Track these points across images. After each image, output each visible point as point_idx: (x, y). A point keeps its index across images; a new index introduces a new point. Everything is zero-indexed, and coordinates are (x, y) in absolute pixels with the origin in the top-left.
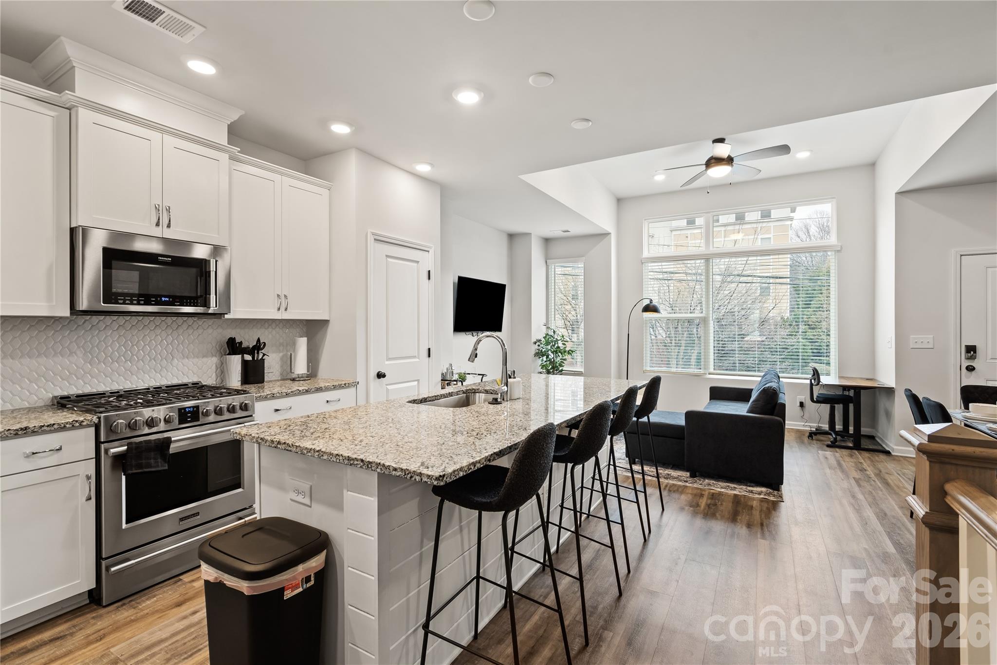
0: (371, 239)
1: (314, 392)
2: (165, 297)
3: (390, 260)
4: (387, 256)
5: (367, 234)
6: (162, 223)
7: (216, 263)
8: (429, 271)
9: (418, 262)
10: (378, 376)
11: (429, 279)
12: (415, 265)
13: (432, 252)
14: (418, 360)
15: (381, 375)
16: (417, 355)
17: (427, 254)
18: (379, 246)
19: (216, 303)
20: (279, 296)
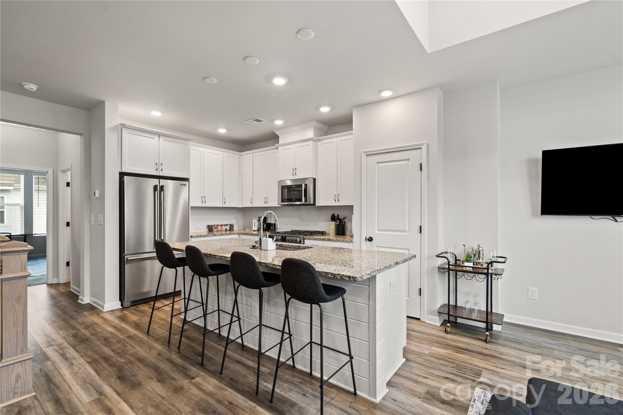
0: (364, 155)
1: (326, 241)
2: (294, 199)
3: (380, 165)
4: (378, 163)
5: (361, 153)
6: (294, 174)
7: (306, 185)
8: (421, 164)
9: (409, 160)
10: (369, 240)
11: (421, 170)
12: (406, 162)
13: (424, 148)
14: (408, 234)
15: (370, 239)
16: (407, 230)
17: (419, 150)
18: (370, 158)
19: (306, 200)
20: (335, 195)
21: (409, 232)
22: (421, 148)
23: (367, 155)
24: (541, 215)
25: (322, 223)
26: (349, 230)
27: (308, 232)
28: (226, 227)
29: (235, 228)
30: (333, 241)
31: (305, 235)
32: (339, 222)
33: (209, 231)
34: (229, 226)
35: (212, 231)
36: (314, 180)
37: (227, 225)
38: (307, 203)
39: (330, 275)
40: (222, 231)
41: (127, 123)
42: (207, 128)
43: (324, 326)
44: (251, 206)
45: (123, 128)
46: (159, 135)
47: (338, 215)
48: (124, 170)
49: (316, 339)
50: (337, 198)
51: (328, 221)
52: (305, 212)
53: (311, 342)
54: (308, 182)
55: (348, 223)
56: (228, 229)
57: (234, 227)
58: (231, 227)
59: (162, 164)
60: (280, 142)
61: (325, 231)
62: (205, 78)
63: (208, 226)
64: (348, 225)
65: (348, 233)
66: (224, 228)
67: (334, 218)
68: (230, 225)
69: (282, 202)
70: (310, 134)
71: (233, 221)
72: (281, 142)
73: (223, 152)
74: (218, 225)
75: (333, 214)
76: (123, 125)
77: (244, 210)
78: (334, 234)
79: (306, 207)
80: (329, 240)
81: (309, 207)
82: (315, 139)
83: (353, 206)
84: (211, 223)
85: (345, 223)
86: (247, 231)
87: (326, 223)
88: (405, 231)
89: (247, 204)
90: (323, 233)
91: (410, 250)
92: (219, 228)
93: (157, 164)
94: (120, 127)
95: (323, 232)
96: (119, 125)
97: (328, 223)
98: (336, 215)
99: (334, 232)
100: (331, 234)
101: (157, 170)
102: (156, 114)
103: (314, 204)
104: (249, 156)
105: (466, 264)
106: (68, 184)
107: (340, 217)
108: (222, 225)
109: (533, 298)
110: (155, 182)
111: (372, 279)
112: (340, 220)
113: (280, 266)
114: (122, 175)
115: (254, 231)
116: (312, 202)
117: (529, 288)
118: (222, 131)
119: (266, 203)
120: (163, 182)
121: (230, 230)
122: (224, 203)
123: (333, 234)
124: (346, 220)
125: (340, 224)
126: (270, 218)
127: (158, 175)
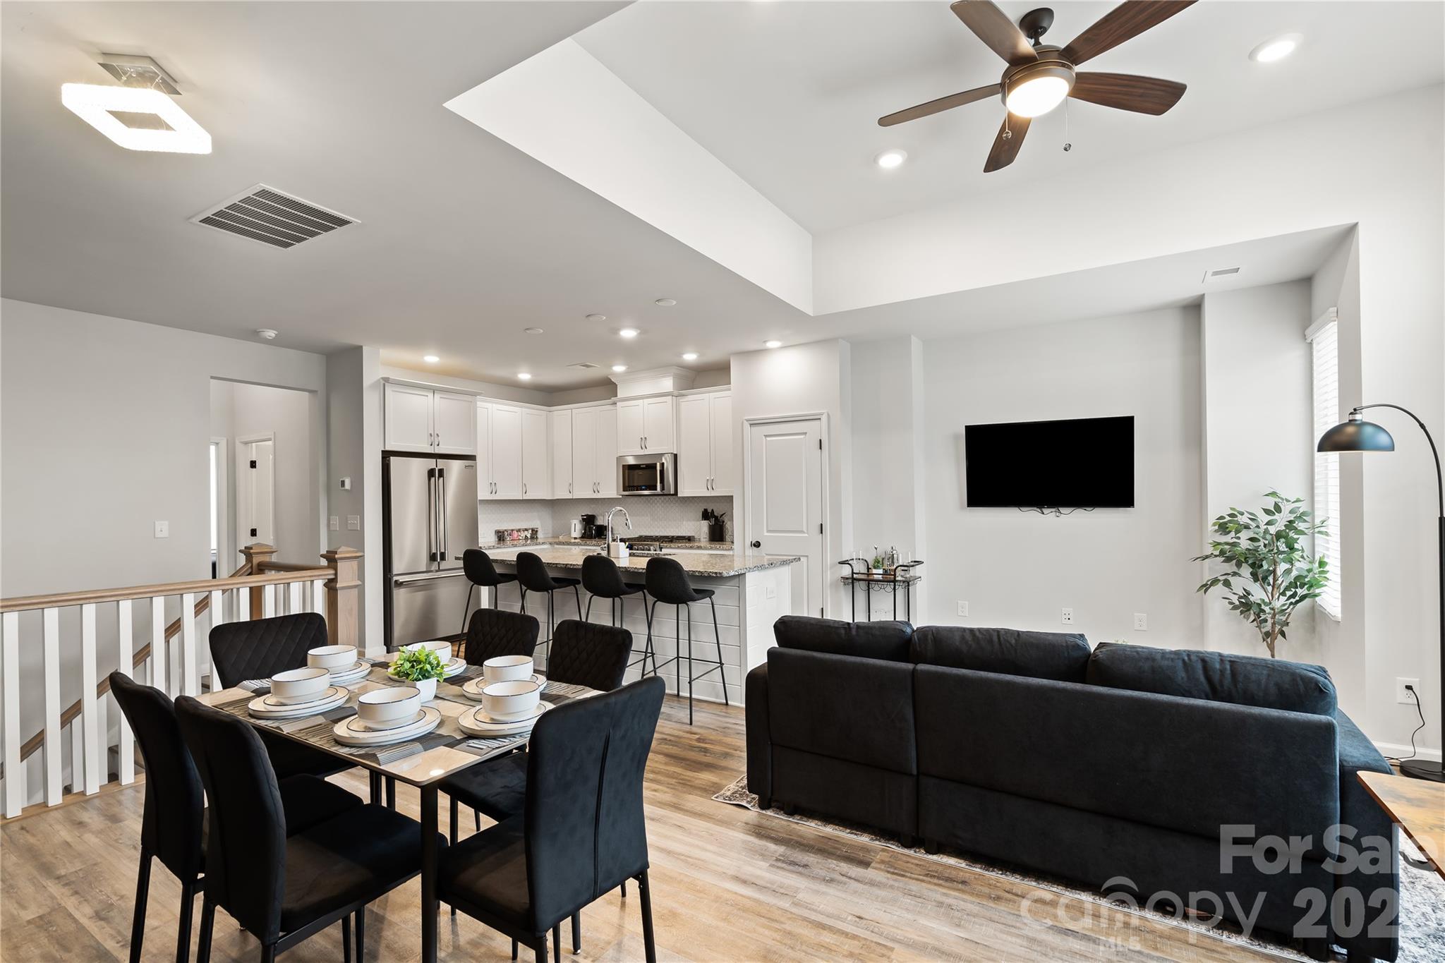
0: (747, 425)
1: (695, 549)
2: (642, 486)
3: (768, 439)
4: (766, 436)
5: (743, 422)
6: (643, 447)
7: (663, 464)
8: (820, 440)
9: (806, 433)
10: (755, 545)
11: (821, 448)
12: (802, 437)
13: (824, 418)
14: (806, 535)
15: (757, 545)
16: (805, 530)
17: (818, 422)
18: (755, 429)
19: (663, 488)
20: (708, 480)
21: (808, 533)
22: (820, 419)
23: (751, 425)
24: (968, 506)
25: (689, 522)
26: (730, 533)
27: (667, 537)
28: (526, 532)
29: (540, 535)
30: (706, 548)
31: (662, 542)
32: (715, 520)
33: (500, 540)
34: (530, 531)
35: (503, 540)
36: (676, 456)
37: (526, 530)
38: (665, 492)
39: (697, 574)
40: (519, 539)
41: (393, 375)
42: (502, 372)
43: (693, 638)
44: (569, 496)
45: (386, 384)
46: (434, 390)
47: (712, 510)
48: (388, 448)
49: (684, 652)
50: (710, 484)
51: (698, 520)
52: (659, 507)
53: (678, 657)
54: (666, 459)
55: (729, 523)
56: (529, 536)
57: (539, 533)
58: (534, 532)
59: (438, 435)
60: (619, 395)
61: (693, 535)
62: (527, 329)
63: (498, 532)
64: (728, 525)
65: (728, 538)
66: (523, 534)
67: (706, 515)
68: (533, 530)
69: (624, 491)
70: (667, 384)
71: (535, 524)
72: (621, 393)
73: (521, 407)
74: (512, 530)
75: (705, 510)
76: (386, 380)
77: (553, 505)
78: (707, 539)
79: (662, 498)
80: (699, 548)
81: (667, 498)
82: (676, 393)
83: (732, 496)
84: (502, 527)
85: (723, 522)
86: (561, 538)
87: (693, 523)
88: (802, 532)
89: (562, 494)
90: (689, 539)
91: (810, 556)
92: (515, 534)
93: (431, 435)
94: (382, 382)
95: (690, 537)
96: (381, 380)
97: (698, 523)
98: (710, 511)
99: (707, 537)
100: (702, 540)
101: (431, 445)
102: (432, 359)
103: (676, 493)
104: (563, 413)
105: (875, 571)
106: (253, 464)
107: (716, 514)
108: (519, 531)
109: (963, 614)
110: (431, 463)
111: (741, 576)
112: (716, 518)
113: (644, 569)
114: (386, 455)
115: (575, 538)
116: (672, 492)
117: (959, 602)
118: (525, 376)
119: (596, 492)
120: (442, 463)
121: (532, 538)
122: (524, 492)
123: (705, 540)
124: (726, 519)
125: (716, 523)
126: (602, 518)
127: (433, 452)
